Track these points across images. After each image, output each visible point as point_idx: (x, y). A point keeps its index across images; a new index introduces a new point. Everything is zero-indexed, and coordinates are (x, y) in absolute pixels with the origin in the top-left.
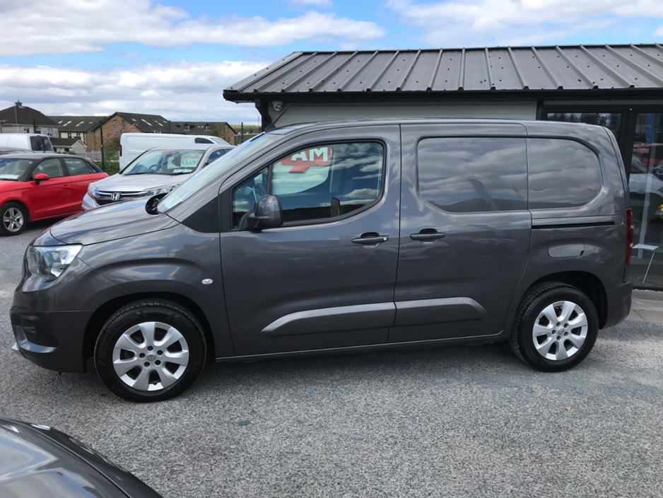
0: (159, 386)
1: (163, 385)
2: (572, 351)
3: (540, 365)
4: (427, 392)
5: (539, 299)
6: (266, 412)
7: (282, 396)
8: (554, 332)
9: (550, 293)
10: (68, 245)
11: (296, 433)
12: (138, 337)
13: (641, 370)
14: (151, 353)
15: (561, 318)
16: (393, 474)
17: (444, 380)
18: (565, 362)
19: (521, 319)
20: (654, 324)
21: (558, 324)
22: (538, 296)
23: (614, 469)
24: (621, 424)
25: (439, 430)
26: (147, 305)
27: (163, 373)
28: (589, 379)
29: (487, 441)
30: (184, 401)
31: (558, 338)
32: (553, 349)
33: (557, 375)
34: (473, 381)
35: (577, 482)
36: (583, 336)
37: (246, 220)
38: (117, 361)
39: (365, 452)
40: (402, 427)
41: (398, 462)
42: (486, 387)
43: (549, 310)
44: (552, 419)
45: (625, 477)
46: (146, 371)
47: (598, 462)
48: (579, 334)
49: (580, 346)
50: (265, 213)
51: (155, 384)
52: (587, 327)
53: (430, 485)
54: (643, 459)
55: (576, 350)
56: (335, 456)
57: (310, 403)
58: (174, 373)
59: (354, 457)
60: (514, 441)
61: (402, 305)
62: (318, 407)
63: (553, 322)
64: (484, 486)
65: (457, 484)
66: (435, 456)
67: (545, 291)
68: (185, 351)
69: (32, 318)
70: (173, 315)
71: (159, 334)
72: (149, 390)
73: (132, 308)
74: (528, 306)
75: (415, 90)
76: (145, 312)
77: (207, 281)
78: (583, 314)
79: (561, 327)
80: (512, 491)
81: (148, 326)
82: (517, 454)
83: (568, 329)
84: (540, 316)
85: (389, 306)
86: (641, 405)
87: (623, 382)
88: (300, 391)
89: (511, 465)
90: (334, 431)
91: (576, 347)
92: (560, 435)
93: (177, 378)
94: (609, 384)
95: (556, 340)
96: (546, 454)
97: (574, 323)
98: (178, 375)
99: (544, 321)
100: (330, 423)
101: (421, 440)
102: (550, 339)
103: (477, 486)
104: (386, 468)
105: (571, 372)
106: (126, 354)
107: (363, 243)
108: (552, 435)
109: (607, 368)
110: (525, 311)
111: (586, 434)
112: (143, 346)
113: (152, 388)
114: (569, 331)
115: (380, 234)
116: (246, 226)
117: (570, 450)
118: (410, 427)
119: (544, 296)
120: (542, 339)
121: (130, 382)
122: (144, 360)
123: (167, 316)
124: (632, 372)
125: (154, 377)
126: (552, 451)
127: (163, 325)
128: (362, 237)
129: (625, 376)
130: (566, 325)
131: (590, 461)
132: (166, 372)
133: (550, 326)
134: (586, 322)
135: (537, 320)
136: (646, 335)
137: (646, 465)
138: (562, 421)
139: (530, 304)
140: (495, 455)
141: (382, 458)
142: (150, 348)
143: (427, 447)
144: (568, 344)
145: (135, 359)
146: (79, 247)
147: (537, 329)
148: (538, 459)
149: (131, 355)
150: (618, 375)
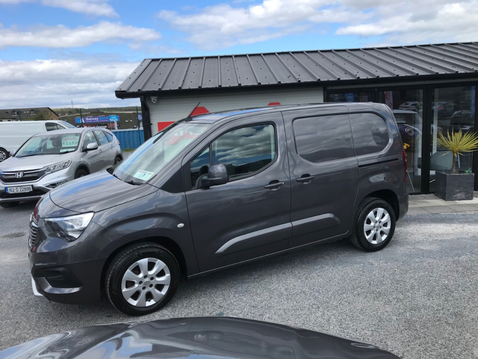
0: (152, 302)
1: (155, 301)
2: (384, 237)
3: (369, 249)
4: (314, 275)
5: (365, 209)
6: (228, 305)
7: (230, 294)
8: (374, 227)
9: (371, 204)
10: (82, 213)
11: (257, 313)
12: (137, 270)
13: (419, 242)
14: (147, 280)
15: (377, 218)
16: (329, 324)
17: (319, 266)
18: (381, 244)
19: (357, 222)
20: (410, 215)
21: (376, 222)
22: (364, 207)
23: (438, 297)
24: (427, 273)
25: (337, 295)
26: (142, 248)
27: (155, 292)
28: (396, 251)
29: (366, 296)
30: (170, 309)
31: (377, 230)
32: (375, 238)
33: (379, 253)
34: (336, 264)
35: (425, 307)
36: (389, 227)
37: (200, 182)
38: (124, 290)
39: (305, 316)
40: (316, 298)
41: (328, 317)
42: (345, 266)
43: (371, 214)
44: (391, 277)
45: (446, 300)
46: (143, 293)
47: (429, 295)
48: (386, 227)
49: (388, 233)
50: (215, 176)
51: (149, 301)
52: (390, 222)
53: (353, 326)
54: (449, 289)
55: (386, 236)
56: (290, 321)
57: (252, 295)
58: (161, 291)
59: (300, 320)
60: (380, 293)
61: (296, 223)
62: (258, 296)
63: (373, 221)
64: (381, 320)
65: (367, 322)
66: (345, 310)
67: (367, 204)
68: (168, 275)
69: (60, 269)
70: (159, 251)
71: (151, 266)
72: (147, 305)
73: (131, 251)
74: (360, 214)
75: (251, 85)
76: (141, 252)
77: (181, 225)
78: (388, 214)
79: (378, 224)
80: (397, 319)
81: (144, 262)
82: (387, 300)
83: (381, 224)
84: (366, 219)
85: (288, 225)
86: (430, 261)
87: (414, 250)
88: (240, 289)
89: (387, 306)
90: (278, 308)
91: (386, 234)
92: (401, 285)
93: (164, 294)
94: (407, 252)
95: (376, 232)
96: (401, 297)
97: (384, 220)
98: (164, 292)
99: (369, 222)
100: (272, 304)
101: (331, 302)
102: (373, 232)
103: (377, 321)
104: (323, 322)
105: (385, 249)
106: (130, 284)
107: (271, 188)
108: (397, 285)
109: (402, 244)
110: (358, 217)
111: (413, 282)
112: (141, 275)
113: (148, 304)
114: (382, 226)
115: (280, 181)
116: (200, 185)
117: (411, 292)
118: (320, 297)
119: (368, 206)
120: (369, 232)
121: (134, 303)
122: (142, 285)
123: (156, 253)
124: (415, 244)
125: (149, 296)
126: (403, 294)
127: (152, 259)
128: (270, 183)
129: (413, 247)
130: (380, 222)
131: (425, 296)
132: (157, 291)
133: (372, 224)
134: (390, 219)
135: (365, 222)
136: (409, 222)
137: (452, 292)
138: (397, 277)
139: (361, 212)
140: (376, 302)
141: (318, 317)
142: (145, 277)
143: (337, 306)
144: (382, 233)
145: (136, 285)
146: (92, 214)
147: (366, 227)
148: (398, 300)
149: (133, 284)
150: (409, 247)
